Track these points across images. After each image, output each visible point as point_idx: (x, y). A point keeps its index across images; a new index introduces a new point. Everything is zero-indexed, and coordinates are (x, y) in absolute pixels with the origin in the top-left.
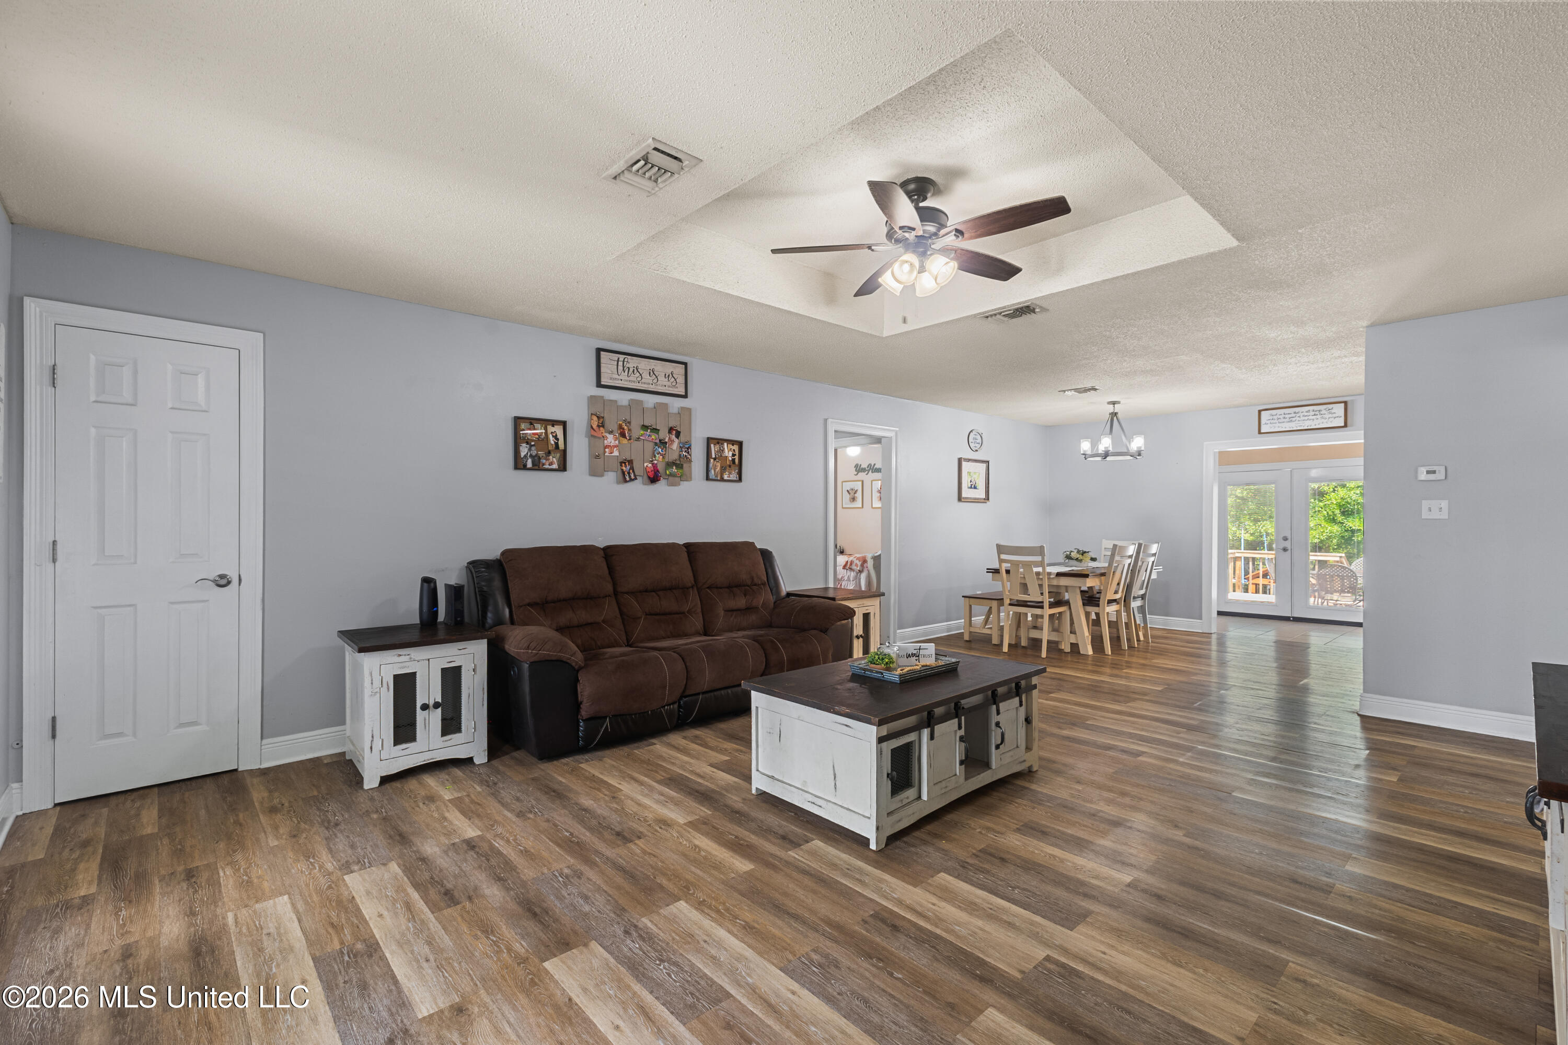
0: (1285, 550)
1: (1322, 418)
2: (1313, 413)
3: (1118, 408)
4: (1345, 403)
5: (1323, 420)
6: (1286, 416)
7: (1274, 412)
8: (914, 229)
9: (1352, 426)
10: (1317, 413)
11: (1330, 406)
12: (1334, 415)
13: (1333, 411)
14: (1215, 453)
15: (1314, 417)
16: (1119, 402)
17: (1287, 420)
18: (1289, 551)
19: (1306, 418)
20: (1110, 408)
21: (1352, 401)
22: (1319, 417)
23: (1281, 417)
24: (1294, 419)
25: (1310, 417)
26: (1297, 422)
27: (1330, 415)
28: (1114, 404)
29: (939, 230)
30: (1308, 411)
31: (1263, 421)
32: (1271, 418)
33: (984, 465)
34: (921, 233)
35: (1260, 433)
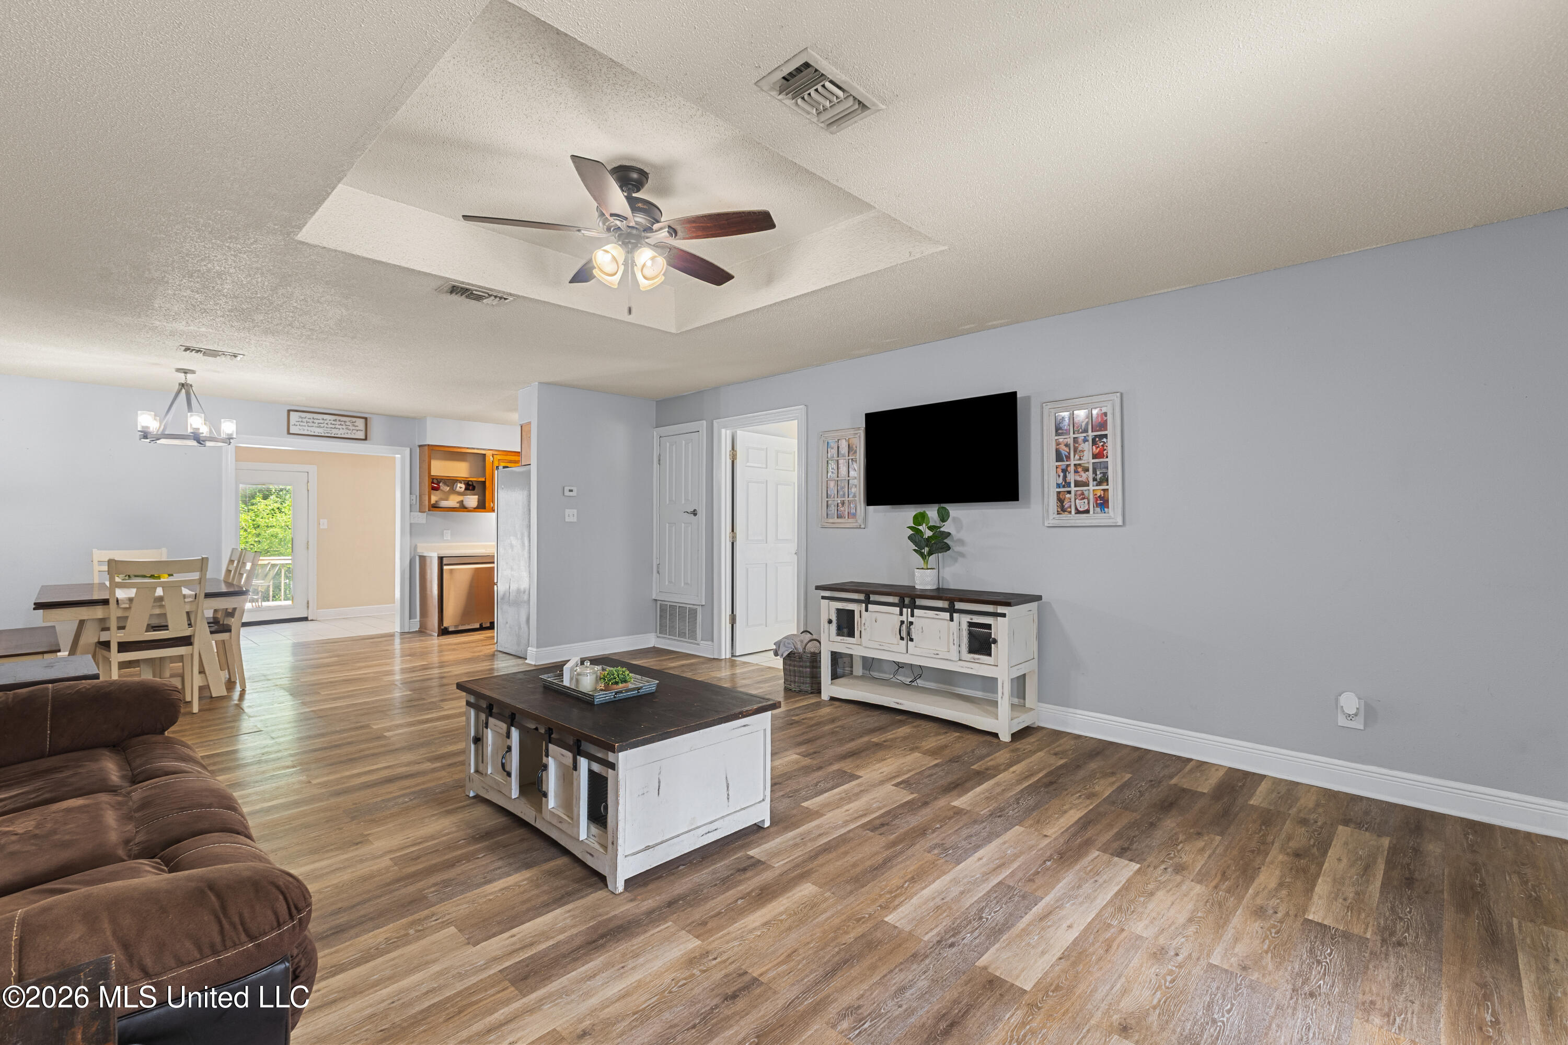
1: (347, 429)
3: (190, 378)
4: (366, 419)
6: (315, 421)
8: (626, 219)
10: (343, 423)
11: (354, 420)
12: (357, 428)
13: (356, 424)
16: (193, 372)
17: (316, 425)
19: (333, 426)
20: (181, 377)
24: (322, 425)
25: (337, 426)
27: (354, 428)
28: (186, 373)
29: (653, 224)
30: (335, 420)
31: (292, 422)
32: (300, 420)
34: (632, 224)
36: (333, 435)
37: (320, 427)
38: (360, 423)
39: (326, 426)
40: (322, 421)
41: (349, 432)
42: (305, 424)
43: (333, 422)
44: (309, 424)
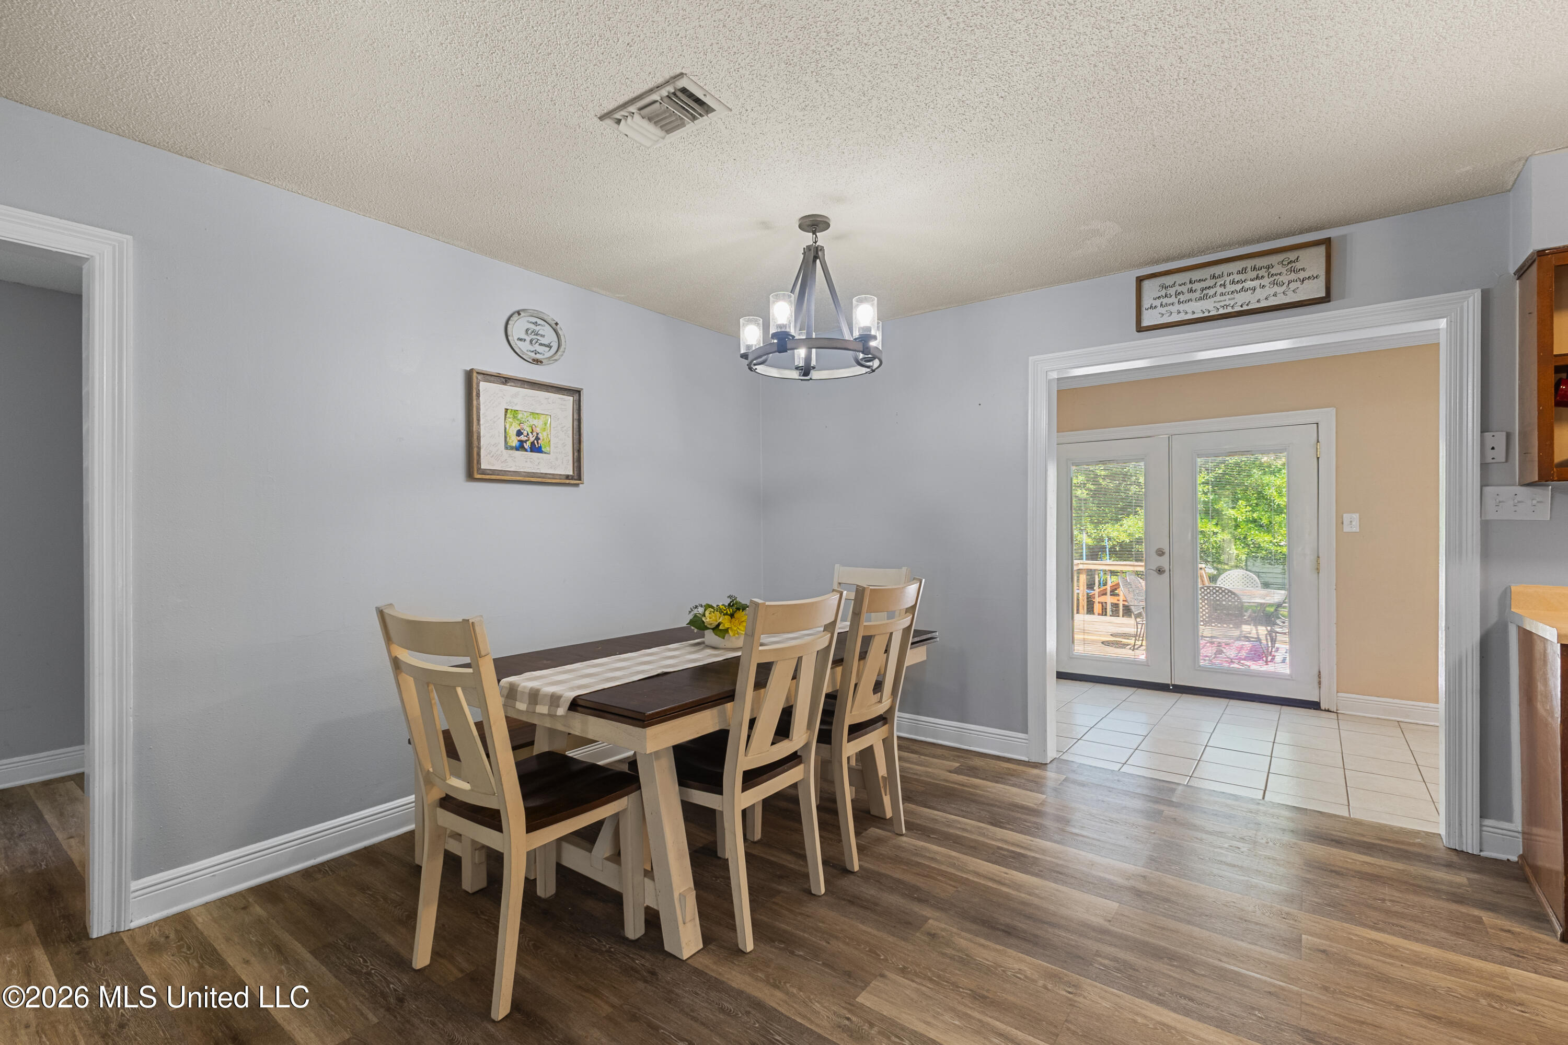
0: (1160, 571)
1: (1274, 283)
2: (1254, 274)
5: (1276, 289)
6: (1195, 286)
7: (1168, 280)
9: (1343, 297)
11: (1292, 256)
12: (1302, 275)
13: (1298, 265)
14: (1050, 382)
15: (1256, 283)
18: (1167, 573)
21: (1344, 238)
22: (1266, 281)
23: (1184, 289)
24: (1211, 292)
26: (1218, 298)
27: (1293, 276)
30: (1243, 271)
32: (1163, 293)
33: (569, 400)
35: (1140, 329)
36: (1238, 309)
37: (1206, 297)
38: (1313, 261)
39: (1222, 290)
40: (1210, 283)
41: (1279, 290)
42: (1173, 299)
43: (1237, 278)
44: (1182, 298)
